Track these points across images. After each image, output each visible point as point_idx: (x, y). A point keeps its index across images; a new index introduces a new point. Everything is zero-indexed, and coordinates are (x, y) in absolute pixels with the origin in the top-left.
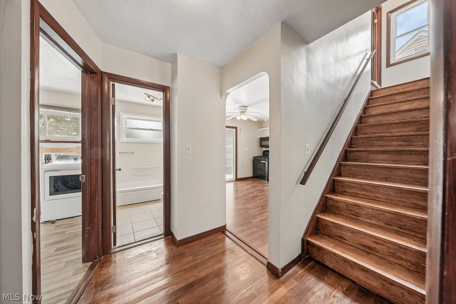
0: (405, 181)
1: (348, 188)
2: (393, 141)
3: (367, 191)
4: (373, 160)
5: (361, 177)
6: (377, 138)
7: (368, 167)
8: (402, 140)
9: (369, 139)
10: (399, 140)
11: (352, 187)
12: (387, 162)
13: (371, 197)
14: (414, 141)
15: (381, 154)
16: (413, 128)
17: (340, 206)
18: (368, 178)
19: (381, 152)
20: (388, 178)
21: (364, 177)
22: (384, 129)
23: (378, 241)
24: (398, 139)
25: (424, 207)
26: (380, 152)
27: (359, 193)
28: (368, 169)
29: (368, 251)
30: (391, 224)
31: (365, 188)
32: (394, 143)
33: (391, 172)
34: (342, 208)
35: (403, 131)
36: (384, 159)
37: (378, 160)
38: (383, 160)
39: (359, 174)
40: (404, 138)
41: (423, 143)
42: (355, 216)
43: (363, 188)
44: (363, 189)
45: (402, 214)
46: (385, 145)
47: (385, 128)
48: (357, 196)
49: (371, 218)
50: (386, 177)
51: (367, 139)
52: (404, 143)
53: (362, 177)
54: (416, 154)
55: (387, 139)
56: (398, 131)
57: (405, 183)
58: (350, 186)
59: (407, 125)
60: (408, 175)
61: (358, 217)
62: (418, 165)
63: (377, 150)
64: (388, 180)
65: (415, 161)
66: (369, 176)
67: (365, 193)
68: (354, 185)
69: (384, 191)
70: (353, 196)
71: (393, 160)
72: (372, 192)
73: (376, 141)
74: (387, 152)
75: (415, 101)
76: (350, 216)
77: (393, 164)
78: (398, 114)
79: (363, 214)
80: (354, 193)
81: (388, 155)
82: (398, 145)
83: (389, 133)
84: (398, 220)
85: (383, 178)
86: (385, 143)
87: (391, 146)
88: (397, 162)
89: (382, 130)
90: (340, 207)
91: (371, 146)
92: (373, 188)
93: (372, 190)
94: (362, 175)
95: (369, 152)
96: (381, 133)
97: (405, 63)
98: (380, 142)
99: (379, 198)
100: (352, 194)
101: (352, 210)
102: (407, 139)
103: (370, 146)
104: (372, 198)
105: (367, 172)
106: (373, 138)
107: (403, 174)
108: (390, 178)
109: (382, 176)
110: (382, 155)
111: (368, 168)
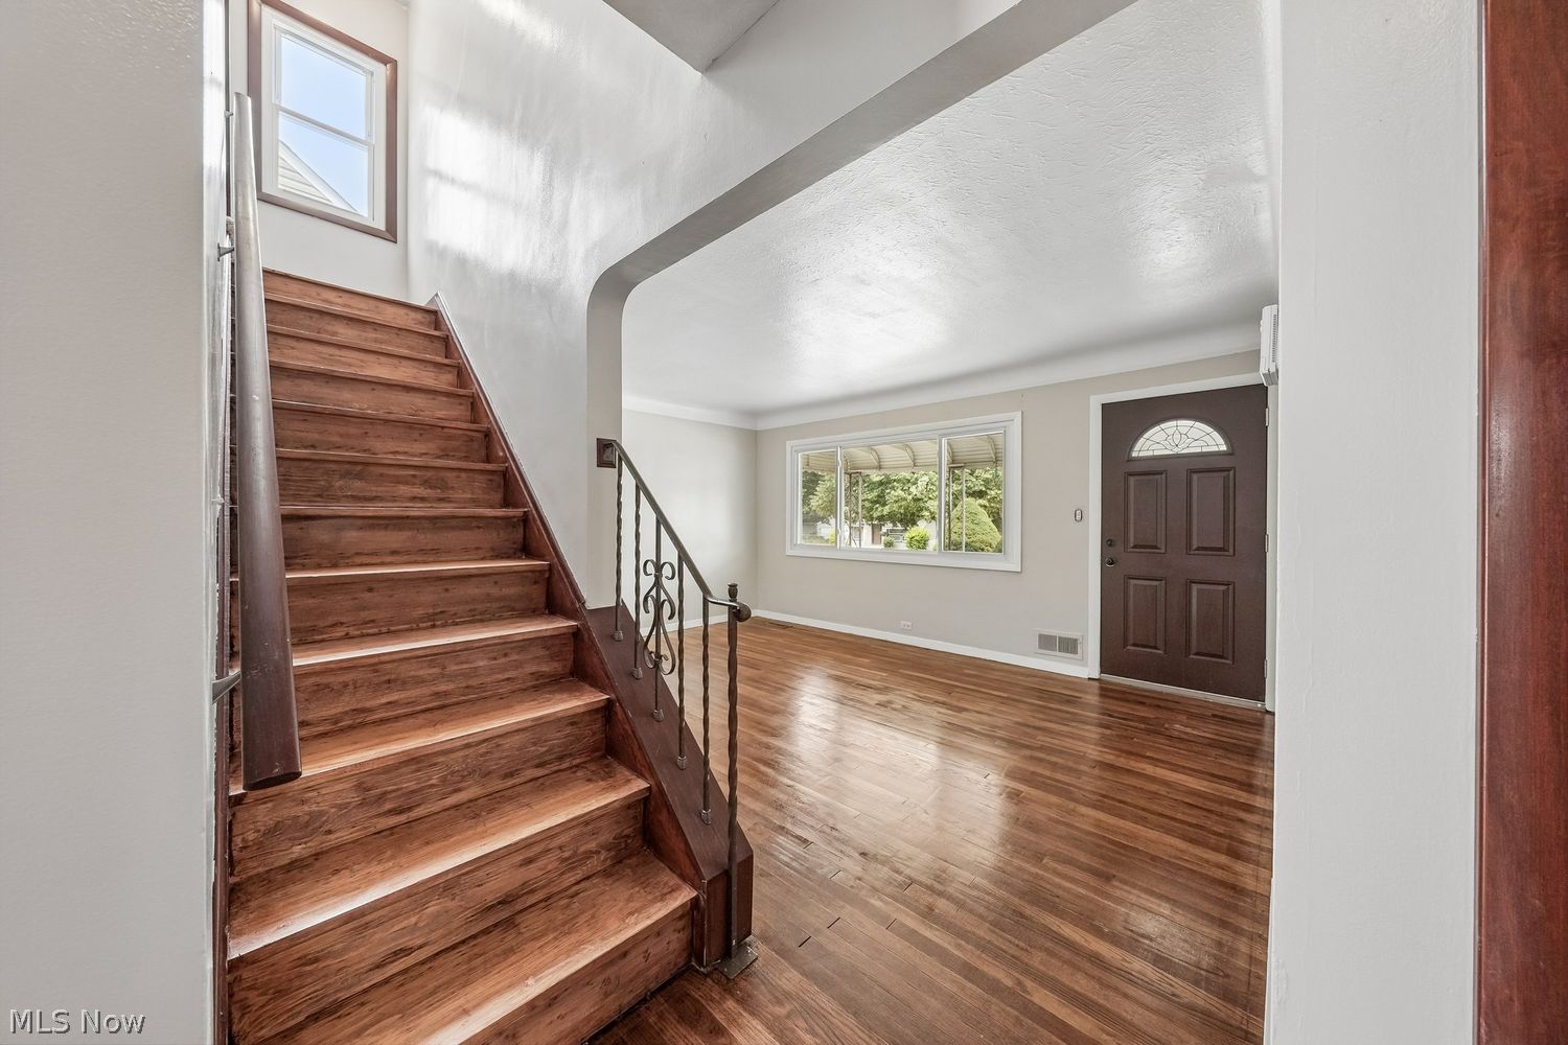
0: (481, 614)
1: (318, 699)
2: (398, 483)
3: (404, 683)
4: (357, 554)
5: (340, 632)
6: (347, 466)
7: (370, 584)
8: (426, 483)
9: (315, 465)
10: (417, 481)
11: (339, 691)
12: (405, 558)
13: (419, 704)
14: (453, 488)
15: (386, 527)
16: (431, 446)
17: (324, 807)
18: (370, 631)
19: (387, 522)
20: (436, 614)
21: (353, 632)
22: (348, 436)
23: (530, 853)
24: (414, 476)
25: (552, 676)
26: (383, 522)
27: (368, 704)
28: (368, 595)
29: (504, 914)
30: (519, 767)
31: (393, 676)
32: (403, 490)
33: (447, 590)
34: (333, 810)
35: (406, 450)
36: (395, 546)
37: (374, 554)
38: (394, 553)
39: (331, 620)
40: (429, 474)
41: (473, 494)
42: (401, 812)
43: (387, 677)
44: (389, 681)
45: (548, 720)
46: (374, 494)
47: (353, 430)
48: (363, 725)
49: (461, 785)
50: (431, 611)
51: (307, 464)
52: (429, 490)
53: (343, 634)
54: (479, 527)
55: (382, 475)
56: (392, 450)
57: (482, 621)
58: (327, 686)
59: (416, 435)
60: (488, 595)
61: (410, 809)
62: (483, 559)
63: (376, 514)
64: (439, 623)
65: (477, 548)
66: (373, 621)
67: (394, 697)
68: (348, 677)
69: (462, 663)
70: (342, 730)
71: (422, 550)
72: (423, 682)
73: (342, 477)
74: (404, 521)
75: (405, 363)
76: (380, 827)
77: (425, 563)
78: (373, 389)
79: (432, 786)
80: (346, 713)
81: (409, 533)
82: (414, 499)
83: (365, 451)
84: (535, 744)
85: (422, 620)
86: (374, 489)
87: (394, 499)
88: (435, 554)
89: (341, 435)
90: (321, 813)
91: (324, 495)
92: (424, 664)
93: (421, 672)
94: (342, 624)
95: (341, 521)
96: (339, 447)
97: (310, 217)
98: (358, 484)
99: (446, 694)
100: (336, 723)
101: (385, 793)
102: (437, 479)
103: (318, 496)
104: (423, 707)
105: (364, 608)
106: (334, 467)
107: (477, 591)
108: (442, 612)
109: (420, 612)
110: (389, 533)
111: (370, 590)
